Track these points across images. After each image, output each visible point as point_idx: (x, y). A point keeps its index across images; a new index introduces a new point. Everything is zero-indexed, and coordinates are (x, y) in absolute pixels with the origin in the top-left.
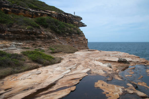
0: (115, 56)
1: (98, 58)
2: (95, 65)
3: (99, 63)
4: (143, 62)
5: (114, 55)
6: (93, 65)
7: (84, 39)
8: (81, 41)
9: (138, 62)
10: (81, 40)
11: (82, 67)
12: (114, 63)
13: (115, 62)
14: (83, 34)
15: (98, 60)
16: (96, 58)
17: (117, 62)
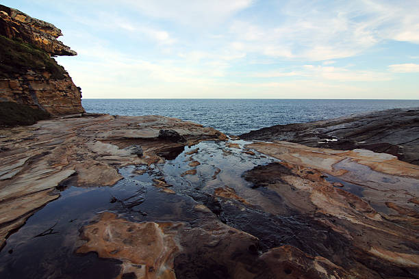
0: (152, 126)
1: (106, 135)
2: (94, 155)
3: (110, 145)
4: (211, 136)
5: (150, 124)
6: (90, 154)
7: (70, 88)
8: (60, 91)
9: (202, 135)
10: (60, 89)
11: (45, 166)
12: (150, 143)
13: (151, 140)
14: (67, 73)
15: (105, 139)
16: (101, 135)
17: (156, 140)
